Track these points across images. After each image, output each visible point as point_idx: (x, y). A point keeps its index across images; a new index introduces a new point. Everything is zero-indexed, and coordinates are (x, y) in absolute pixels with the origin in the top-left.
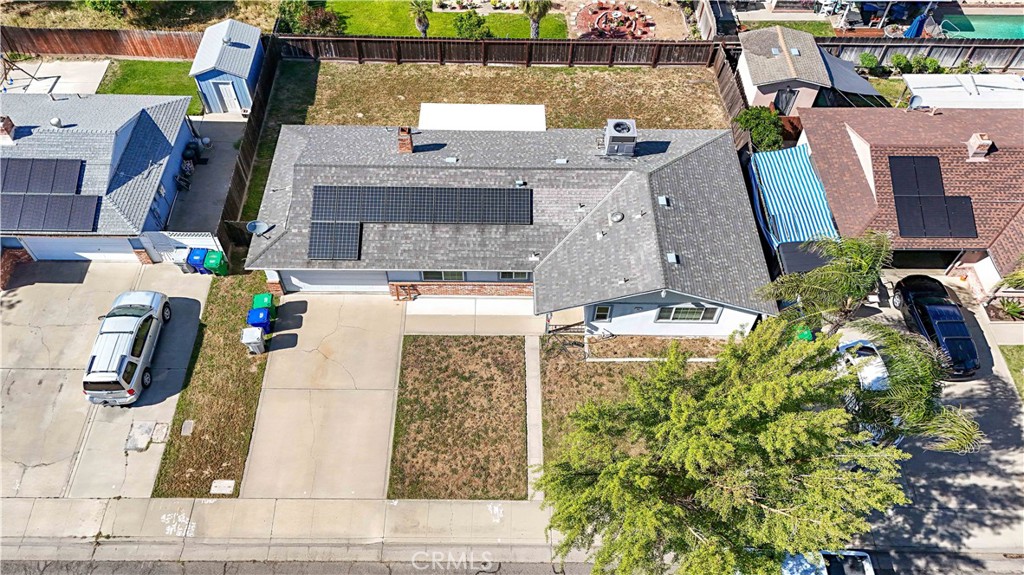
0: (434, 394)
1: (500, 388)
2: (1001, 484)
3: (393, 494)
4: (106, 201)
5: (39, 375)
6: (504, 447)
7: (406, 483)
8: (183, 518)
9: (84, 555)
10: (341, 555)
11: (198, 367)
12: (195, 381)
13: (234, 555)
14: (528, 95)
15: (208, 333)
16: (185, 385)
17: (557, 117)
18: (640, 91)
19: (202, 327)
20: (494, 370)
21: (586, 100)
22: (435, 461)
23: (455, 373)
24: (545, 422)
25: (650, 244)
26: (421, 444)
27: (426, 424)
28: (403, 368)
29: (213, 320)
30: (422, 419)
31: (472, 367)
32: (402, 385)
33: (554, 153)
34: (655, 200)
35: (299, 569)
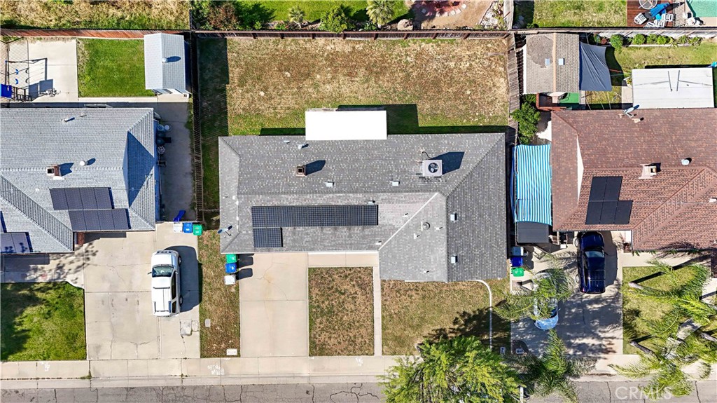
0: (327, 303)
1: (361, 299)
2: (596, 342)
3: (311, 354)
4: (130, 211)
5: (125, 295)
6: (363, 331)
7: (317, 349)
8: (217, 367)
9: (178, 383)
10: (292, 381)
11: (204, 290)
12: (205, 298)
13: (244, 382)
14: (375, 69)
15: (204, 269)
16: (200, 300)
17: (395, 92)
18: (452, 64)
19: (200, 265)
20: (357, 288)
21: (415, 74)
22: (330, 338)
23: (337, 290)
24: (383, 317)
25: (442, 250)
26: (322, 330)
27: (324, 319)
28: (310, 288)
29: (204, 260)
30: (322, 316)
31: (345, 287)
32: (311, 298)
33: (391, 172)
34: (448, 218)
35: (274, 388)
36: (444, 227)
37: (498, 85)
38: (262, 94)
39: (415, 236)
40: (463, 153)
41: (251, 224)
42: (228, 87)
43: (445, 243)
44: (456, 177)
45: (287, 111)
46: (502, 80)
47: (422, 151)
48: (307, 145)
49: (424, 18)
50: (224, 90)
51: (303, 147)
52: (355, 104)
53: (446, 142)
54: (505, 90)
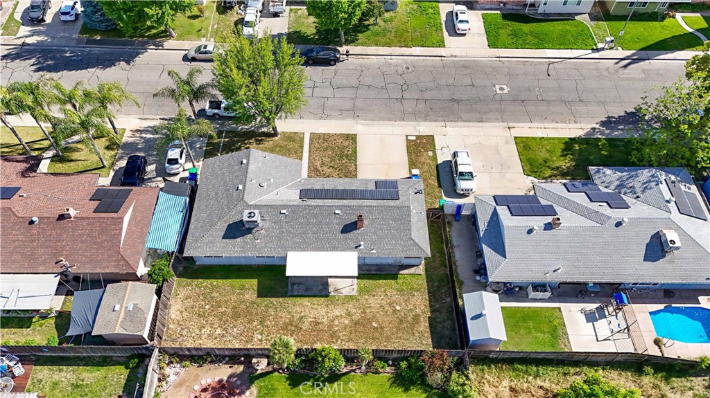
0: (343, 162)
1: (318, 163)
2: (144, 135)
3: (355, 135)
4: (494, 204)
5: (493, 170)
6: (317, 145)
7: (352, 138)
8: (421, 130)
9: (447, 123)
10: (370, 122)
11: (435, 172)
12: (434, 167)
13: (402, 123)
14: (293, 328)
15: (436, 184)
16: (437, 166)
18: (219, 331)
19: (440, 186)
20: (320, 169)
21: (255, 324)
22: (342, 143)
23: (336, 169)
24: (302, 152)
25: (251, 167)
26: (347, 147)
27: (346, 153)
28: (356, 171)
29: (437, 190)
30: (347, 154)
31: (329, 170)
32: (356, 165)
33: (286, 222)
34: (244, 187)
36: (248, 181)
37: (178, 312)
38: (398, 308)
39: (272, 180)
40: (224, 238)
41: (399, 192)
42: (429, 314)
43: (249, 171)
44: (233, 216)
45: (375, 293)
46: (173, 317)
47: (258, 241)
48: (356, 247)
49: (239, 376)
50: (432, 312)
51: (360, 246)
52: (314, 299)
53: (236, 249)
54: (173, 308)
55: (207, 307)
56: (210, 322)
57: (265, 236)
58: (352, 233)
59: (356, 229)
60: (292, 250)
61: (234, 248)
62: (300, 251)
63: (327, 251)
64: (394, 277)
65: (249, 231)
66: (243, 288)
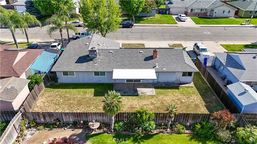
2: (42, 44)
3: (144, 44)
6: (125, 46)
7: (142, 45)
8: (175, 43)
10: (150, 41)
13: (165, 41)
33: (112, 56)
35: (155, 40)
36: (92, 42)
37: (42, 103)
38: (183, 101)
39: (104, 44)
40: (76, 63)
43: (93, 39)
44: (82, 53)
46: (38, 105)
47: (96, 64)
48: (154, 67)
49: (78, 135)
51: (156, 67)
53: (83, 68)
55: (61, 100)
56: (62, 107)
57: (100, 62)
58: (150, 61)
59: (153, 59)
60: (116, 68)
61: (82, 67)
62: (121, 69)
63: (137, 69)
64: (177, 88)
65: (91, 60)
66: (85, 93)
